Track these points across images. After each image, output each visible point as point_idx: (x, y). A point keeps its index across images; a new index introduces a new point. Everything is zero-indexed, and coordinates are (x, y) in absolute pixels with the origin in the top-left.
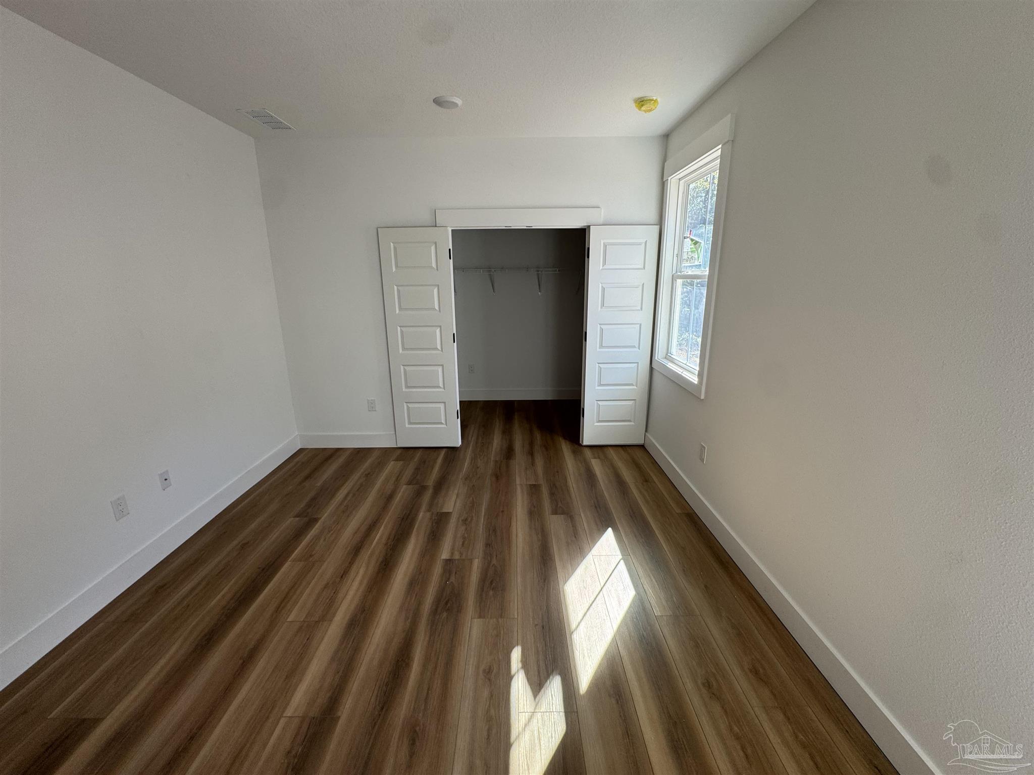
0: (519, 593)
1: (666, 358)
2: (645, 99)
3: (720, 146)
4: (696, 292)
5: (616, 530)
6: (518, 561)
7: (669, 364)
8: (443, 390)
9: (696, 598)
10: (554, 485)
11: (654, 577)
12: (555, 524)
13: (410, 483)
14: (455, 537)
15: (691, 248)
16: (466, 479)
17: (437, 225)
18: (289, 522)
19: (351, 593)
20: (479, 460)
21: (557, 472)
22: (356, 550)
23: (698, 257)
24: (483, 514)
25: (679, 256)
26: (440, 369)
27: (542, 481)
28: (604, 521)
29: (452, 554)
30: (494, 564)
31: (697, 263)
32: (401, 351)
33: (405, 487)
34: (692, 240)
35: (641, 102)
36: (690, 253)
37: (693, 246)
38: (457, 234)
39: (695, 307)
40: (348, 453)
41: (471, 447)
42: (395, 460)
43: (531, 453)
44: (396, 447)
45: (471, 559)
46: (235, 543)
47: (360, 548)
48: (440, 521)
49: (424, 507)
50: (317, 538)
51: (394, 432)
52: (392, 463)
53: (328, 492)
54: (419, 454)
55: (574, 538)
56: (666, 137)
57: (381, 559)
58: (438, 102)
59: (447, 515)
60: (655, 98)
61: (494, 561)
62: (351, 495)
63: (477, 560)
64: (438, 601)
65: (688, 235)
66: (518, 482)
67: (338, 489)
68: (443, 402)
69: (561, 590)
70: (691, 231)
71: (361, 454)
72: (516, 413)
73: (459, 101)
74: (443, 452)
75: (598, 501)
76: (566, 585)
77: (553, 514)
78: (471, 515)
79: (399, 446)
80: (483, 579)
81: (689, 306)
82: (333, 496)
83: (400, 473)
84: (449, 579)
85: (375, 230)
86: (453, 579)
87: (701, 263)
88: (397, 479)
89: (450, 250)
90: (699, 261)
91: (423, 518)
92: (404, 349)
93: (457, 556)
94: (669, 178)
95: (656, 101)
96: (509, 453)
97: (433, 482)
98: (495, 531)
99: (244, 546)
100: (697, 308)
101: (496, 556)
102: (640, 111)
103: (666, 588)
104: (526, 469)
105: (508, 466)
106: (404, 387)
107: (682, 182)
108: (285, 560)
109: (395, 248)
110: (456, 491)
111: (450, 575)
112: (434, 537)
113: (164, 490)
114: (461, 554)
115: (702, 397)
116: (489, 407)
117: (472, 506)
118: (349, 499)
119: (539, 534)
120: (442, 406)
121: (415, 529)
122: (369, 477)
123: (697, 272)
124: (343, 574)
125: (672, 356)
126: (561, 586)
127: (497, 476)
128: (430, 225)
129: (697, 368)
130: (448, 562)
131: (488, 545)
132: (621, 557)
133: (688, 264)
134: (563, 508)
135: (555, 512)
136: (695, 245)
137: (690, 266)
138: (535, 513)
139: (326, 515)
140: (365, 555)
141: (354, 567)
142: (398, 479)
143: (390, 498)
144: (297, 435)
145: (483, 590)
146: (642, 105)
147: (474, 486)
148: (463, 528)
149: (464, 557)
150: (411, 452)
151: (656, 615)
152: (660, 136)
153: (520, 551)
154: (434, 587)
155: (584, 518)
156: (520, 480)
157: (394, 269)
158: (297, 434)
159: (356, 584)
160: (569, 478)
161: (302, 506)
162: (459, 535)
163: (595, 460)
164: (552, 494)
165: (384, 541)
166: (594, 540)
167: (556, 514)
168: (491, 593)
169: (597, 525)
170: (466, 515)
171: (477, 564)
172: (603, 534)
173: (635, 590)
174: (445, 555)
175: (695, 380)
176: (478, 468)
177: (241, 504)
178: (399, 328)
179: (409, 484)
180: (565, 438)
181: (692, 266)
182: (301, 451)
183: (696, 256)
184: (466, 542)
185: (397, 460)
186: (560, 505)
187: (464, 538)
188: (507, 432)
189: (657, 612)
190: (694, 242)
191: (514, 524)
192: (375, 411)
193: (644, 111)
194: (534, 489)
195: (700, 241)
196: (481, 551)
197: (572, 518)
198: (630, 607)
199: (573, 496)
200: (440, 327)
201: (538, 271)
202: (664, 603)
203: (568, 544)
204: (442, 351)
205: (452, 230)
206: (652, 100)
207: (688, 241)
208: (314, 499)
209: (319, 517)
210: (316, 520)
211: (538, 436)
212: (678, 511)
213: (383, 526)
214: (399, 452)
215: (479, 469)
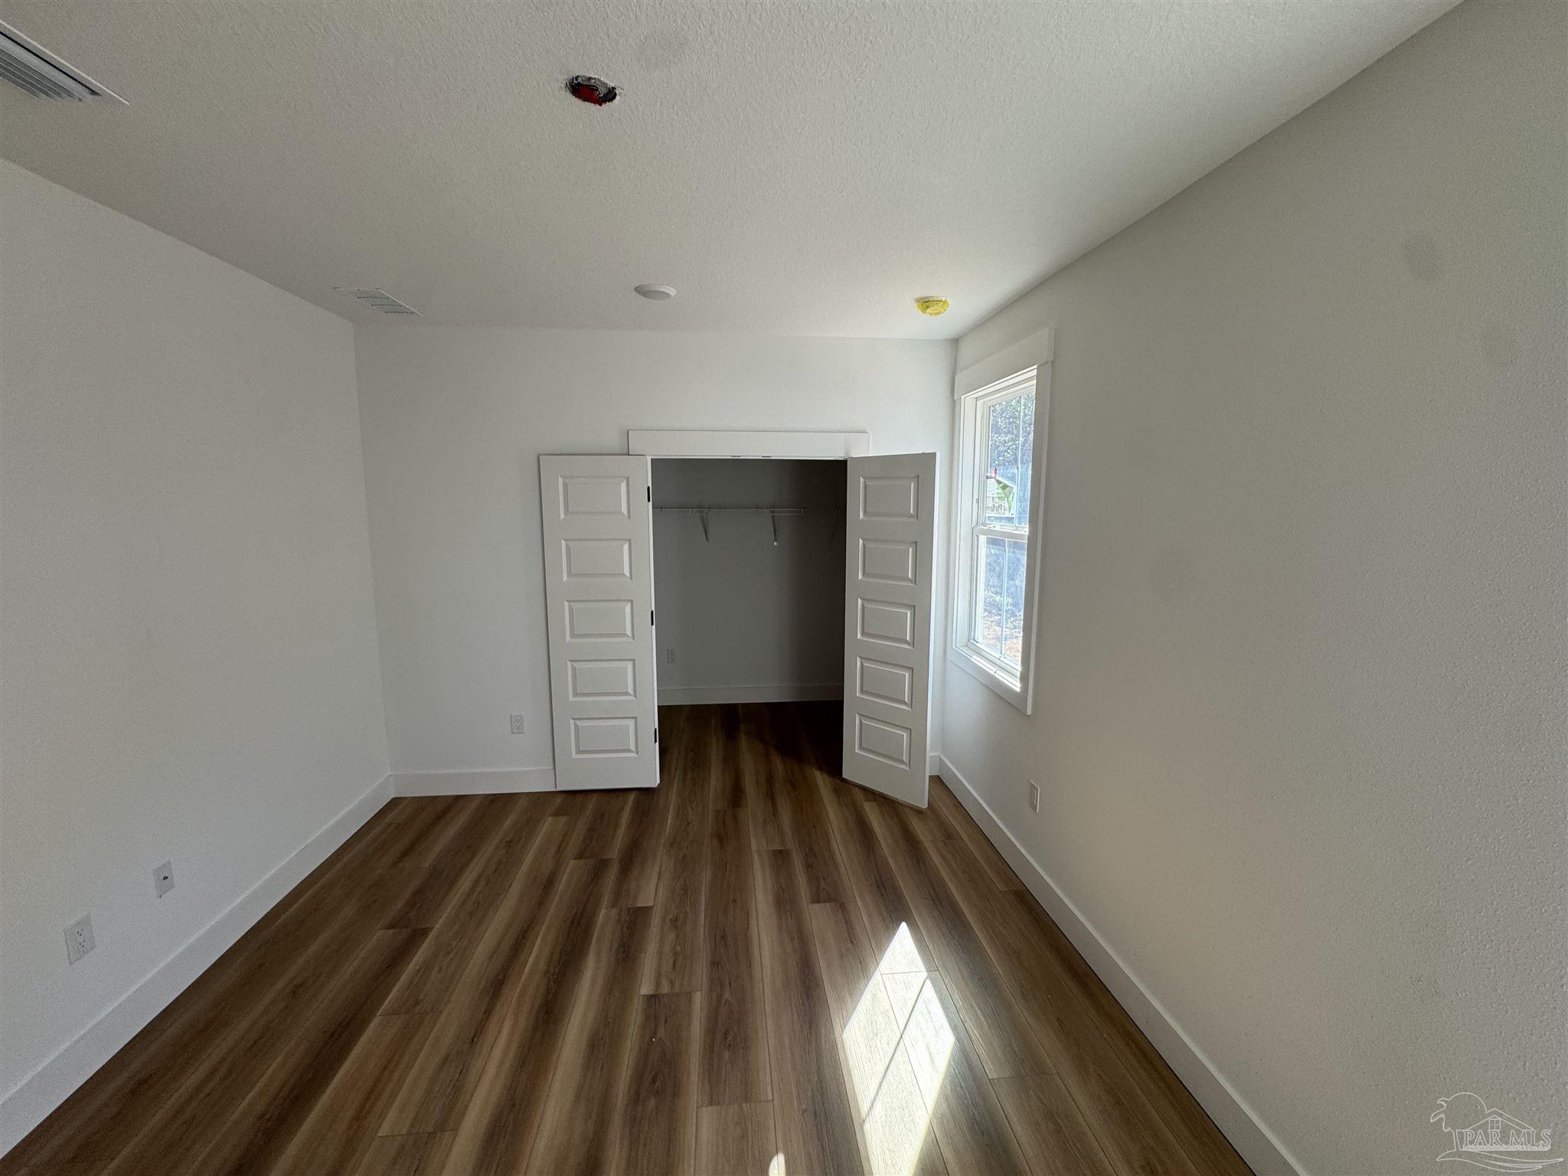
0: (772, 1053)
1: (967, 646)
2: (931, 299)
3: (1036, 366)
4: (1009, 557)
5: (913, 927)
6: (766, 991)
7: (974, 657)
8: (634, 698)
9: (1048, 1045)
10: (811, 849)
11: (980, 1008)
12: (818, 918)
13: (580, 856)
14: (660, 952)
15: (998, 493)
16: (671, 845)
17: (630, 453)
18: (377, 939)
19: (491, 1070)
20: (690, 811)
21: (814, 827)
22: (496, 986)
23: (1010, 508)
24: (703, 908)
25: (980, 501)
26: (630, 665)
27: (791, 845)
28: (894, 911)
29: (658, 984)
30: (727, 1000)
31: (1007, 515)
32: (568, 639)
33: (572, 862)
34: (999, 482)
35: (925, 303)
36: (997, 500)
37: (1000, 491)
38: (660, 466)
39: (1008, 577)
40: (474, 805)
41: (675, 788)
42: (553, 815)
43: (771, 795)
44: (555, 790)
45: (690, 993)
46: (280, 984)
47: (503, 983)
48: (635, 921)
49: (606, 899)
50: (427, 967)
51: (551, 767)
52: (550, 819)
53: (442, 878)
54: (592, 803)
55: (850, 945)
56: (955, 342)
57: (538, 1002)
58: (642, 291)
59: (646, 911)
60: (943, 299)
61: (727, 995)
62: (483, 883)
63: (698, 993)
64: (639, 1075)
65: (993, 475)
66: (754, 848)
67: (462, 870)
68: (633, 718)
69: (837, 1039)
70: (996, 469)
71: (497, 803)
72: (742, 727)
73: (672, 292)
74: (632, 797)
75: (880, 876)
76: (844, 1032)
77: (812, 903)
78: (683, 910)
79: (560, 788)
80: (711, 1031)
81: (1000, 576)
82: (453, 883)
83: (565, 836)
84: (654, 1035)
85: (536, 459)
86: (661, 1032)
87: (1014, 516)
88: (560, 847)
89: (649, 488)
90: (1012, 512)
91: (605, 920)
92: (573, 635)
93: (665, 989)
94: (963, 397)
95: (945, 302)
96: (736, 796)
97: (619, 853)
98: (724, 937)
99: (296, 991)
100: (1011, 578)
101: (730, 984)
102: (924, 315)
103: (999, 1027)
104: (765, 822)
105: (735, 818)
106: (571, 695)
107: (980, 402)
108: (372, 1013)
109: (565, 485)
110: (657, 868)
111: (656, 1026)
112: (626, 955)
113: (161, 897)
114: (672, 983)
115: (1029, 712)
116: (699, 715)
117: (684, 894)
118: (479, 889)
119: (794, 939)
120: (631, 723)
121: (594, 939)
122: (513, 846)
123: (1009, 528)
124: (474, 1036)
125: (978, 645)
126: (837, 1034)
127: (721, 839)
128: (619, 452)
129: (1019, 668)
130: (652, 999)
131: (715, 964)
132: (925, 974)
133: (994, 514)
134: (829, 893)
135: (816, 899)
136: (1004, 489)
137: (996, 518)
138: (785, 902)
139: (441, 921)
140: (512, 995)
141: (494, 1019)
142: (559, 851)
143: (549, 884)
144: (390, 776)
145: (712, 1047)
146: (928, 307)
147: (684, 856)
148: (672, 936)
149: (677, 989)
150: (579, 798)
151: (990, 1077)
152: (946, 340)
153: (767, 972)
154: (630, 1051)
155: (863, 906)
156: (757, 845)
157: (562, 516)
158: (389, 774)
159: (497, 1052)
160: (832, 835)
161: (399, 906)
162: (667, 949)
163: (870, 803)
164: (809, 867)
165: (542, 966)
166: (881, 945)
167: (819, 902)
168: (727, 1055)
169: (884, 920)
170: (676, 912)
171: (699, 1001)
172: (895, 934)
173: (955, 1035)
174: (645, 989)
175: (1016, 685)
176: (689, 823)
177: (291, 906)
178: (566, 603)
179: (580, 858)
180: (821, 769)
181: (1001, 519)
182: (395, 802)
183: (1007, 506)
184: (680, 960)
185: (557, 813)
186: (823, 885)
187: (676, 954)
188: (731, 760)
189: (992, 1071)
190: (1001, 485)
191: (753, 923)
192: (523, 733)
193: (930, 314)
194: (780, 859)
195: (1010, 485)
196: (704, 977)
197: (843, 907)
198: (949, 1065)
199: (842, 870)
200: (632, 601)
201: (773, 512)
202: (999, 1053)
203: (841, 956)
204: (633, 638)
205: (652, 459)
206: (941, 301)
207: (992, 483)
208: (419, 892)
209: (429, 925)
210: (424, 933)
211: (779, 765)
212: (1001, 886)
213: (539, 940)
214: (559, 800)
215: (691, 825)
